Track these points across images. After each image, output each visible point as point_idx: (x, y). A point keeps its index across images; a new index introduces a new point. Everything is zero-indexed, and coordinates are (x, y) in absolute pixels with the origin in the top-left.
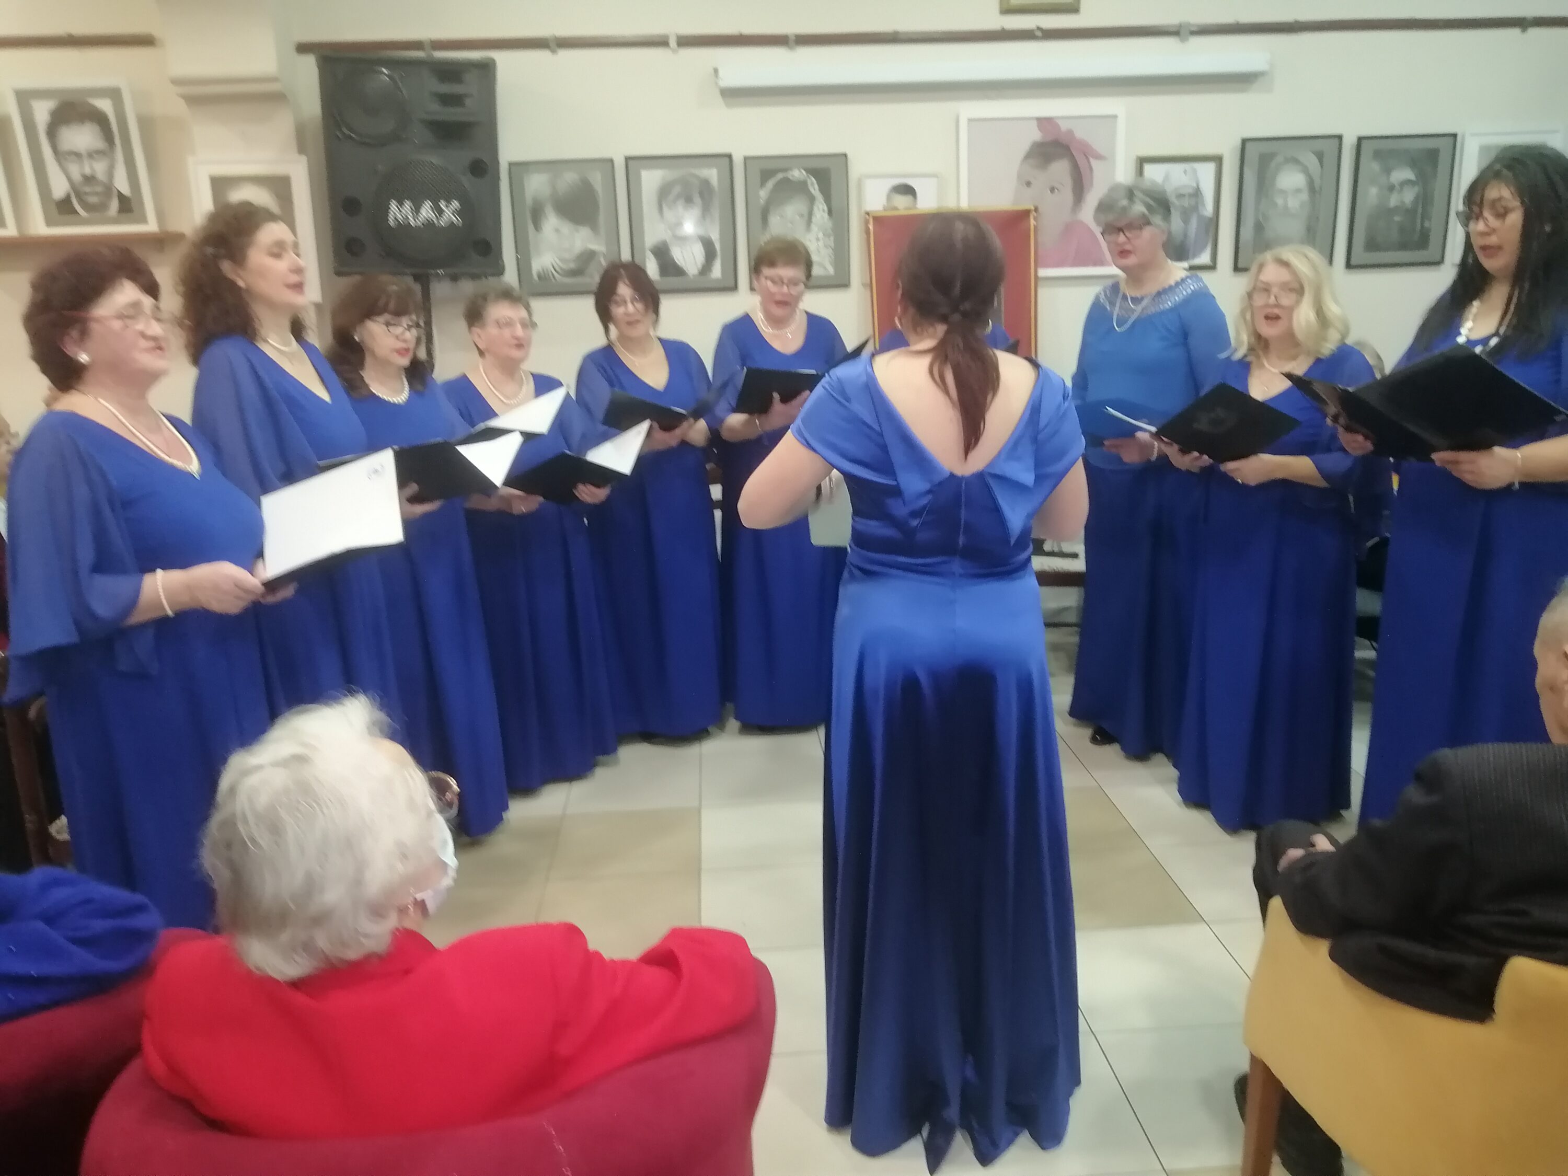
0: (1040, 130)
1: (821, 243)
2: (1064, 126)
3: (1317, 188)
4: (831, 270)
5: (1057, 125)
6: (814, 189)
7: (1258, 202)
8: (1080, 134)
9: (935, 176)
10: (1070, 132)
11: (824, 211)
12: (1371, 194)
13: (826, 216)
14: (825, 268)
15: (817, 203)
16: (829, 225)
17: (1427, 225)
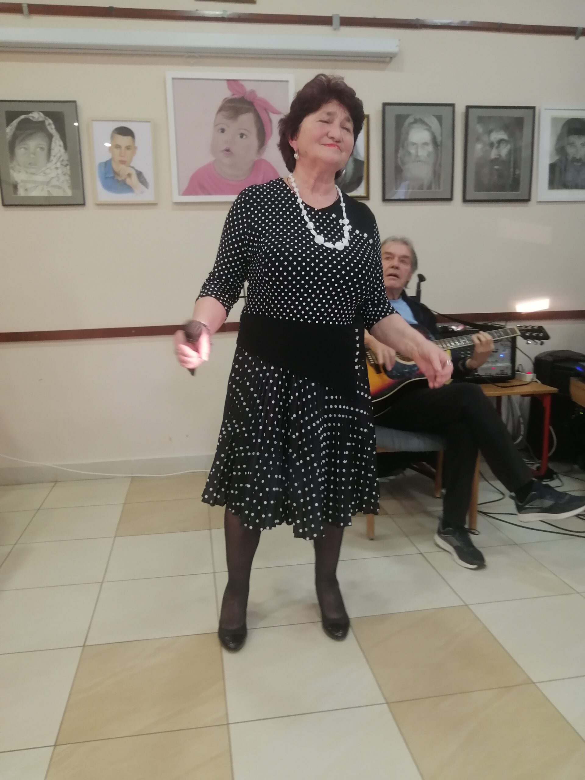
0: (229, 89)
1: (59, 171)
2: (248, 87)
3: (439, 144)
4: (69, 193)
5: (242, 87)
6: (51, 128)
7: (397, 151)
8: (261, 93)
9: (149, 122)
10: (253, 92)
11: (60, 146)
12: (478, 148)
13: (63, 150)
14: (64, 191)
15: (54, 139)
16: (65, 157)
17: (517, 173)
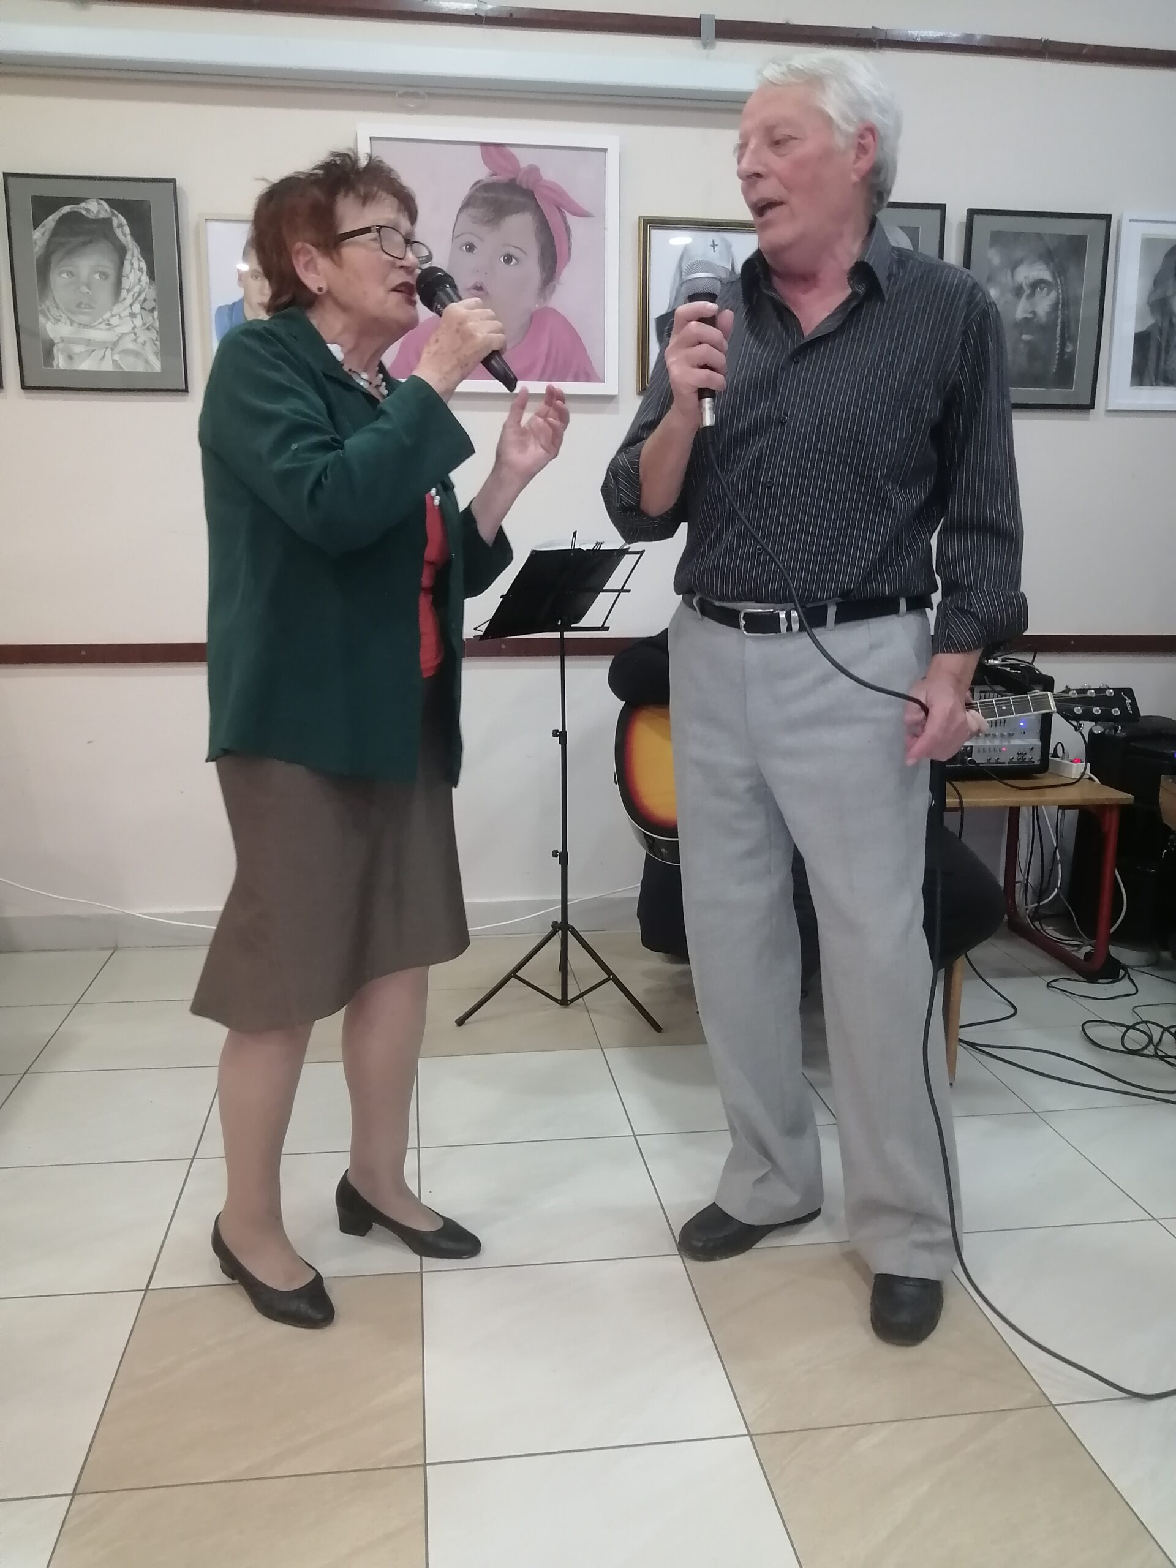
0: (486, 163)
1: (138, 322)
2: (525, 159)
4: (157, 366)
5: (513, 156)
6: (124, 233)
8: (549, 174)
10: (534, 170)
11: (140, 270)
13: (145, 279)
14: (147, 362)
15: (128, 257)
16: (151, 293)
17: (1069, 349)
